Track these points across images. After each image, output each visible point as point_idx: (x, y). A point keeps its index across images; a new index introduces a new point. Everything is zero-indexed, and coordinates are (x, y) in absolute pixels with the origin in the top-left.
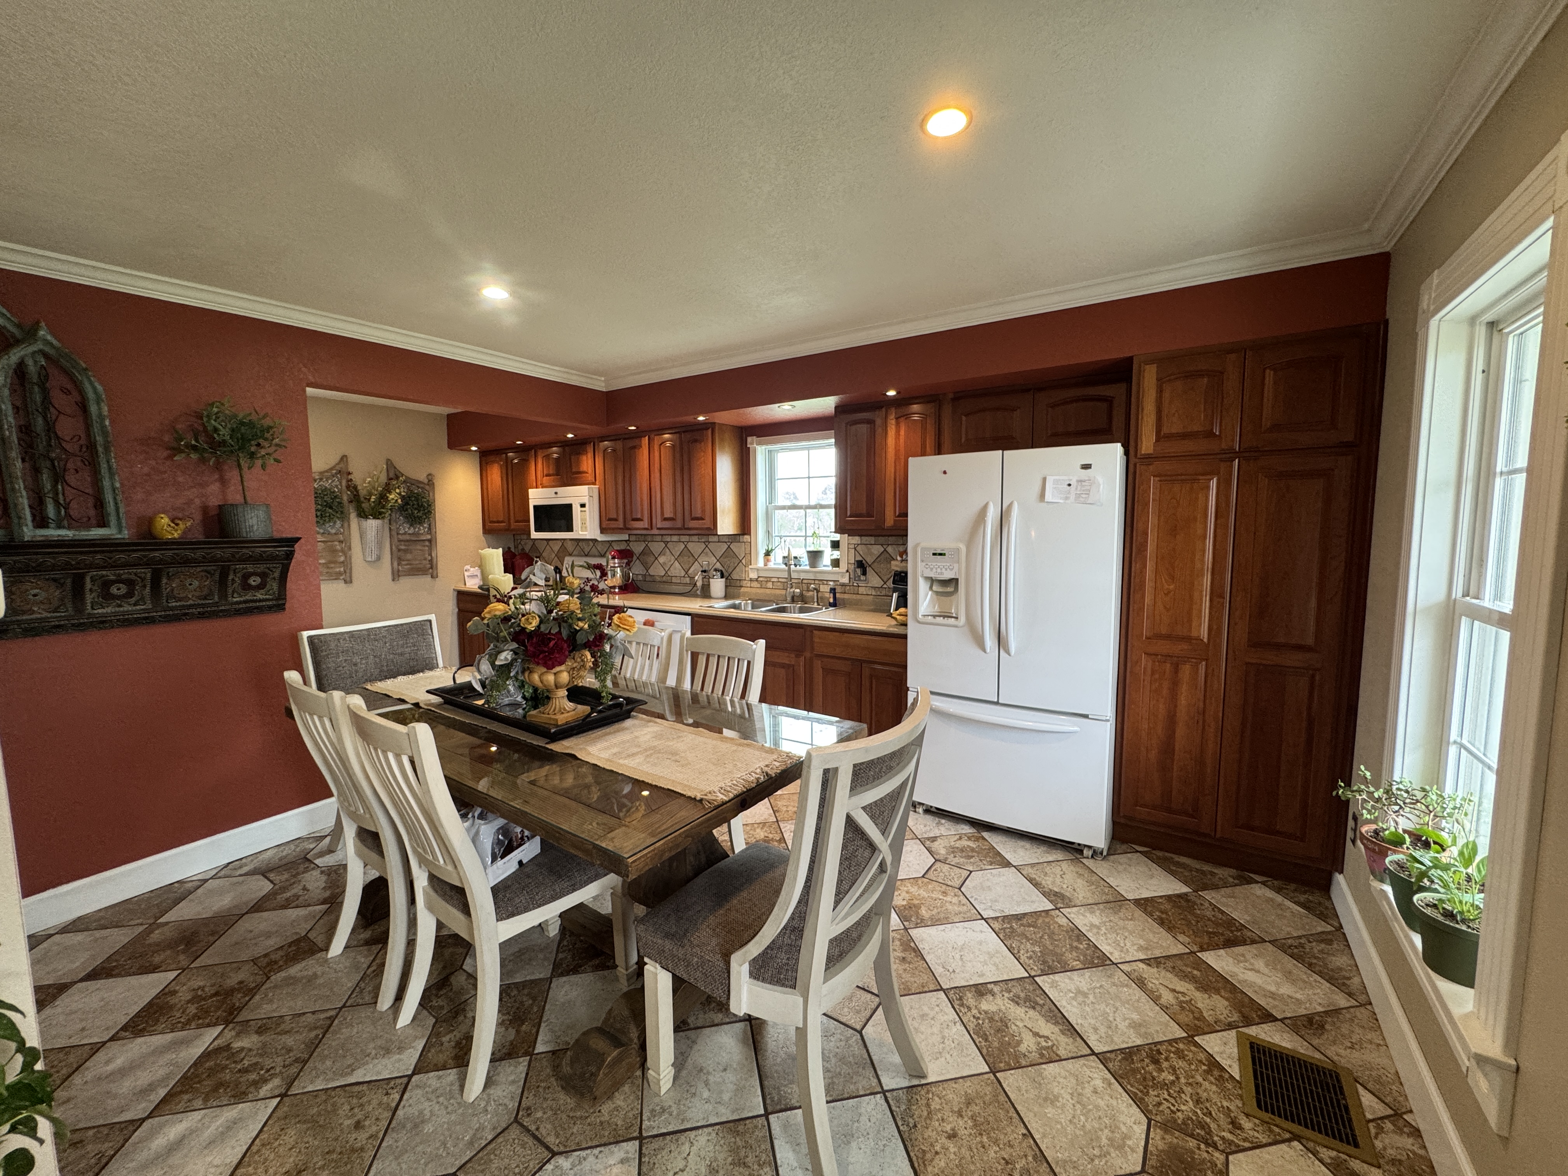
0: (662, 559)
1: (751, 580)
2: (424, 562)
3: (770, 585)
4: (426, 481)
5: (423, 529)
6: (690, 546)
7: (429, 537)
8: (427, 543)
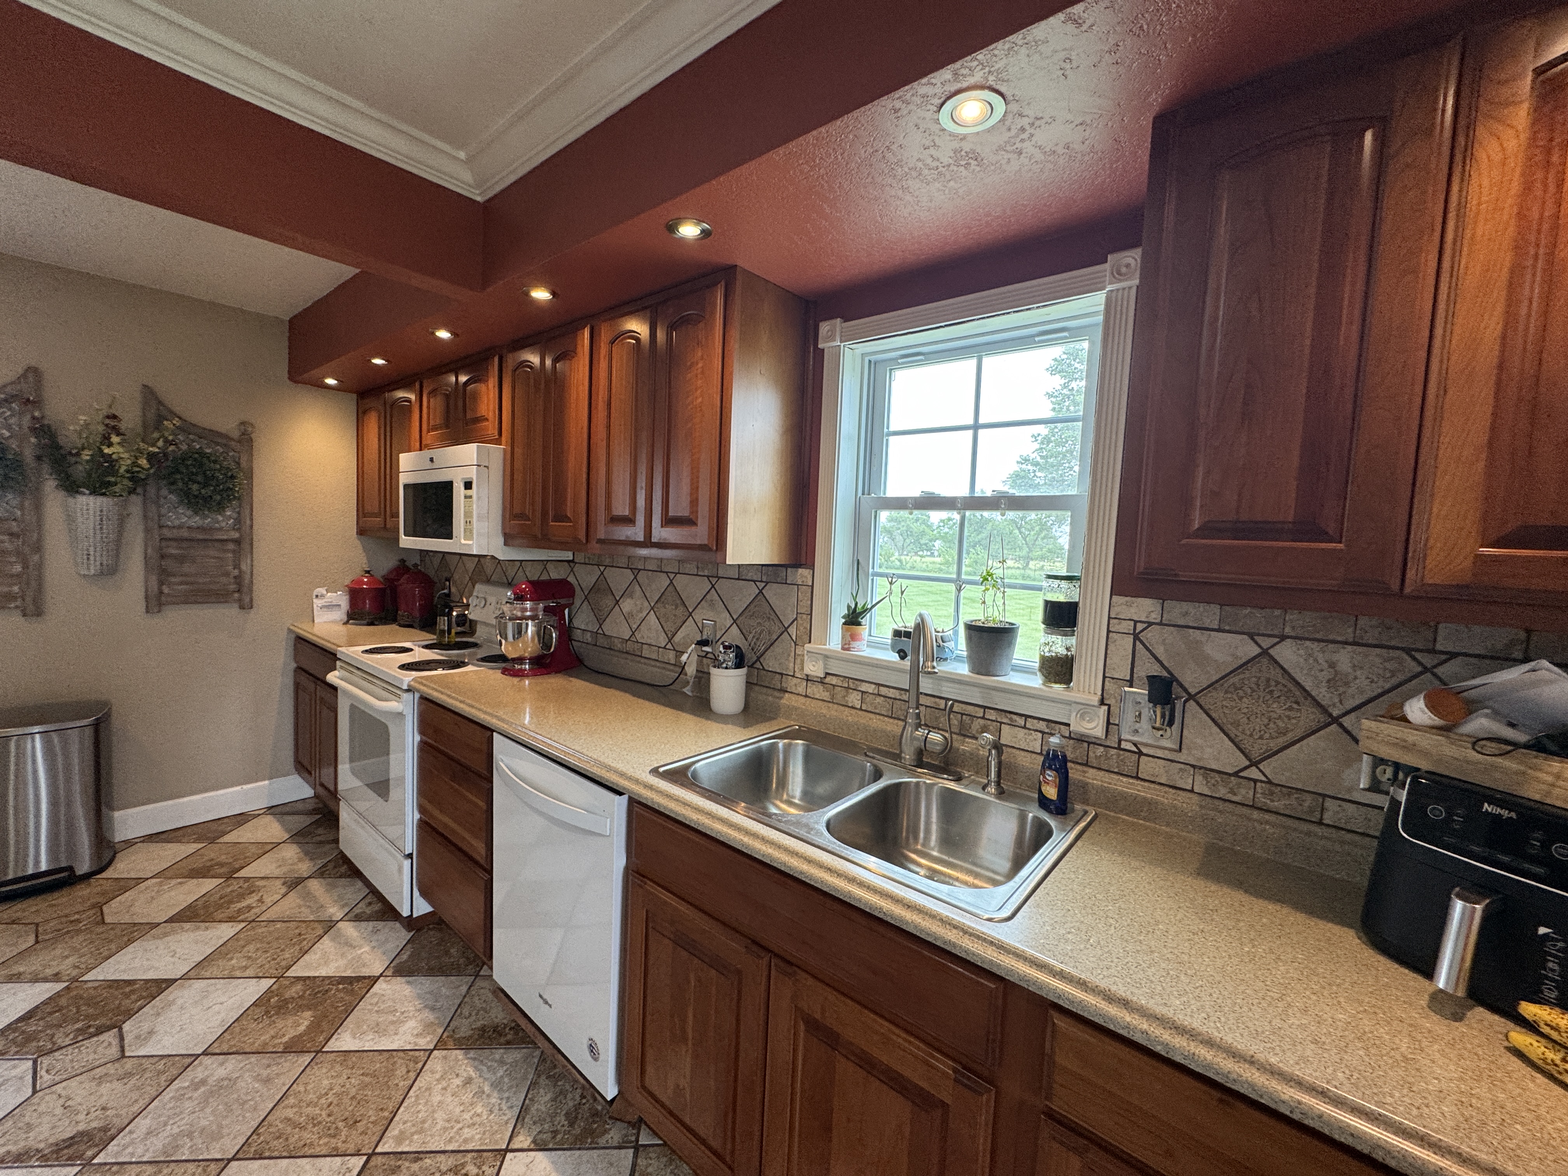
0: (627, 605)
1: (808, 679)
2: (224, 580)
3: (854, 699)
4: (236, 434)
5: (224, 520)
6: (681, 582)
7: (236, 535)
8: (231, 546)
